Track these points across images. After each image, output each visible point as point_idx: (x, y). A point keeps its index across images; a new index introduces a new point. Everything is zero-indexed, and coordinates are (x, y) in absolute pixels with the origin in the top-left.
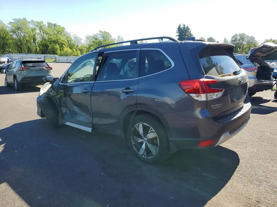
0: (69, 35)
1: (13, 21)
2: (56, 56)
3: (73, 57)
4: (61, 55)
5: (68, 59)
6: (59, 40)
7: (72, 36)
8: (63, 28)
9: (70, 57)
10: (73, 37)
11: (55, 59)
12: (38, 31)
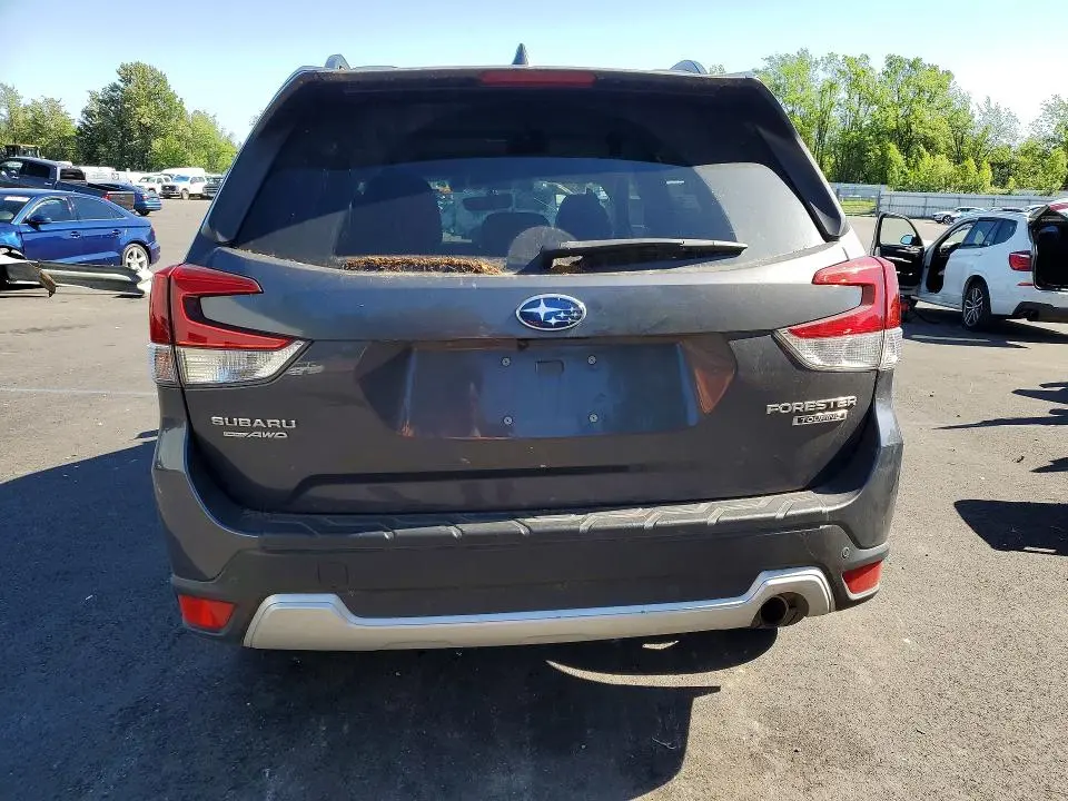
0: (966, 101)
1: (766, 64)
2: (885, 190)
3: (953, 195)
4: (904, 187)
5: (931, 202)
6: (913, 127)
7: (973, 107)
8: (948, 73)
9: (939, 194)
10: (977, 113)
11: (873, 204)
12: (843, 95)
